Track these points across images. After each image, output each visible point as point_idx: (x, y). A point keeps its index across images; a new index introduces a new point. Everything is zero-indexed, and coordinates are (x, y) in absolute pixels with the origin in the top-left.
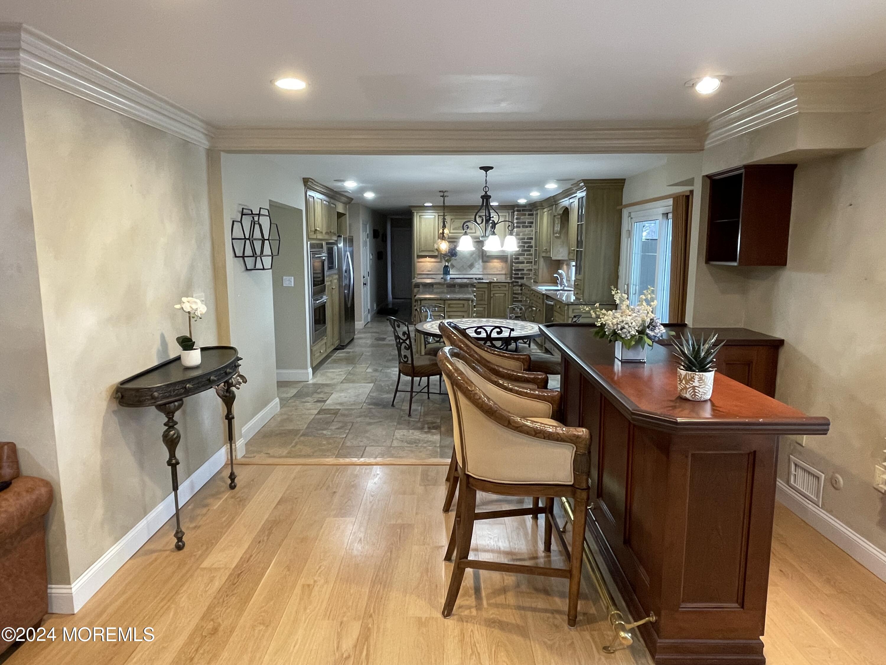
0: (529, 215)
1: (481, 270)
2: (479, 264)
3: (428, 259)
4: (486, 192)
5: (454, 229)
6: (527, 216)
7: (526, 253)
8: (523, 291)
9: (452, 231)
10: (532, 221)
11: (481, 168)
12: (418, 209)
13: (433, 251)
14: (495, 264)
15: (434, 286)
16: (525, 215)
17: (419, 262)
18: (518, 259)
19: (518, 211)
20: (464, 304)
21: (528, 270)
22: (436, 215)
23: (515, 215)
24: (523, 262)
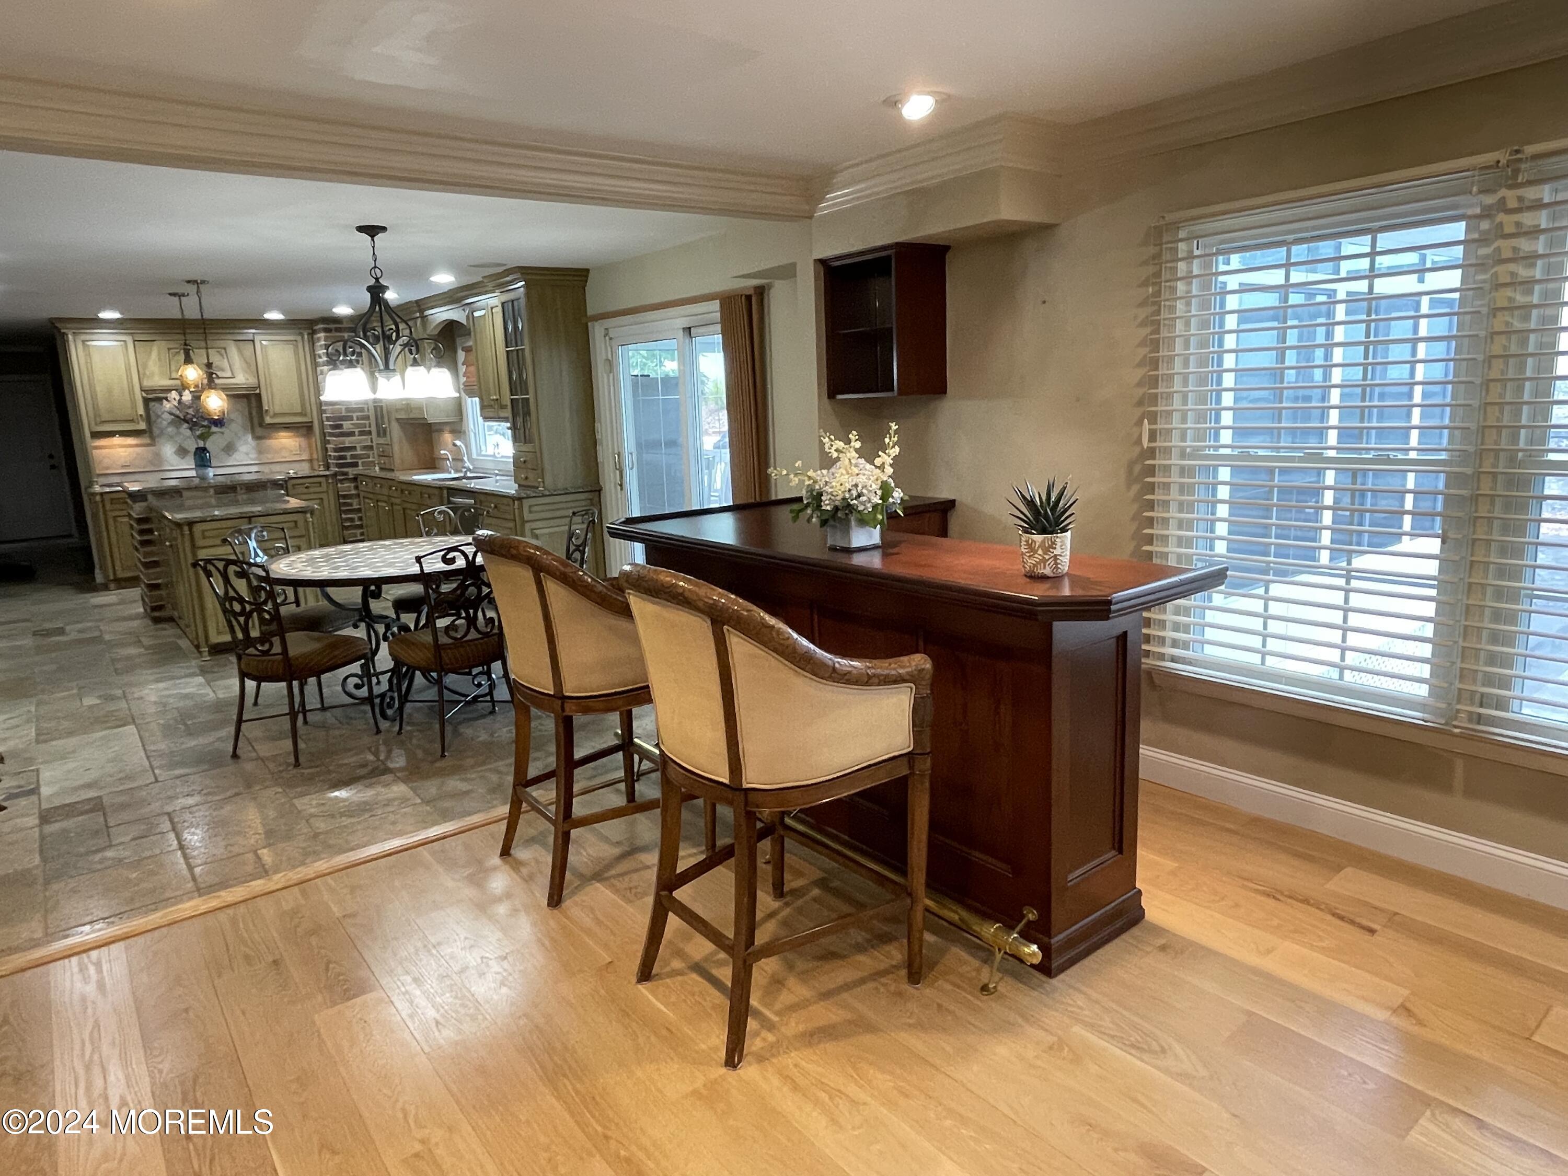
1: (253, 455)
2: (246, 443)
3: (117, 440)
4: (377, 279)
8: (361, 488)
11: (361, 229)
12: (77, 325)
13: (132, 421)
14: (284, 441)
15: (185, 494)
17: (98, 447)
18: (340, 426)
19: (326, 330)
20: (296, 522)
21: (365, 448)
22: (129, 339)
23: (319, 339)
24: (351, 434)
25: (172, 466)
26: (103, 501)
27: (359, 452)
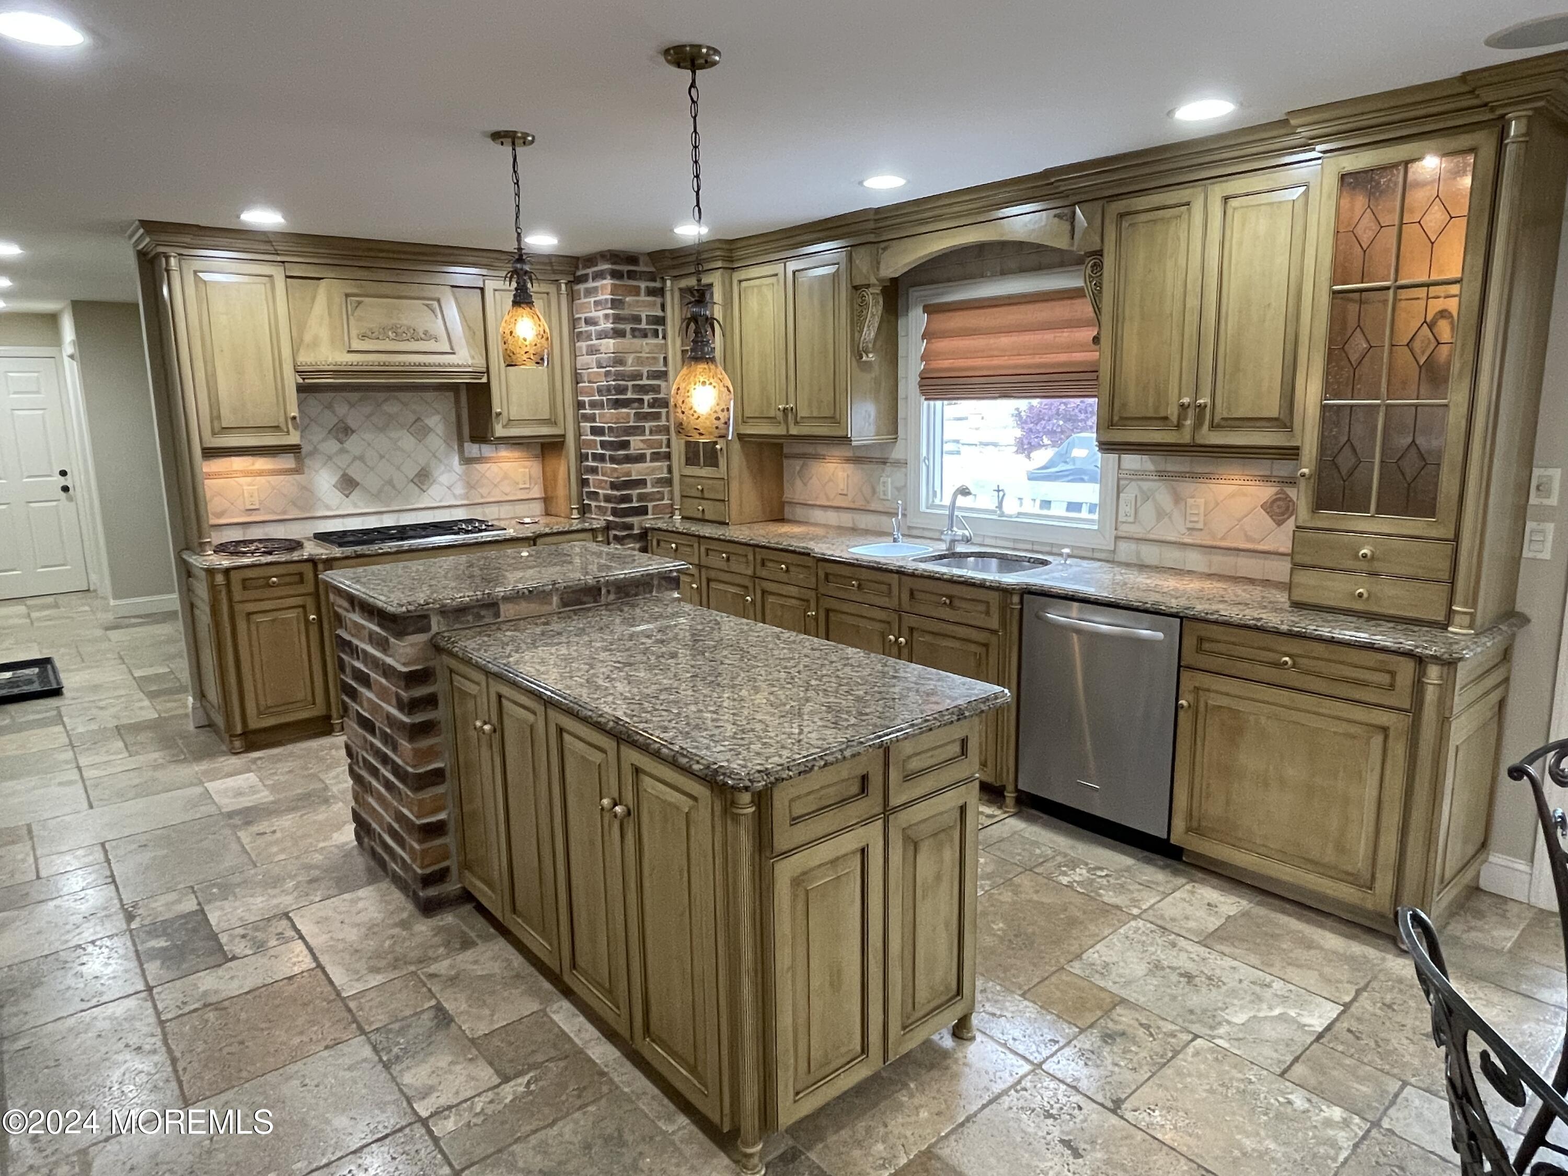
0: (651, 292)
1: (459, 490)
2: (450, 470)
3: (238, 463)
5: (363, 337)
6: (643, 298)
7: (647, 425)
9: (356, 345)
10: (660, 313)
12: (187, 239)
13: (277, 428)
14: (506, 466)
16: (636, 291)
17: (209, 476)
18: (625, 445)
19: (615, 275)
21: (660, 482)
22: (278, 273)
23: (589, 292)
24: (640, 458)
25: (328, 508)
26: (228, 585)
27: (649, 489)
